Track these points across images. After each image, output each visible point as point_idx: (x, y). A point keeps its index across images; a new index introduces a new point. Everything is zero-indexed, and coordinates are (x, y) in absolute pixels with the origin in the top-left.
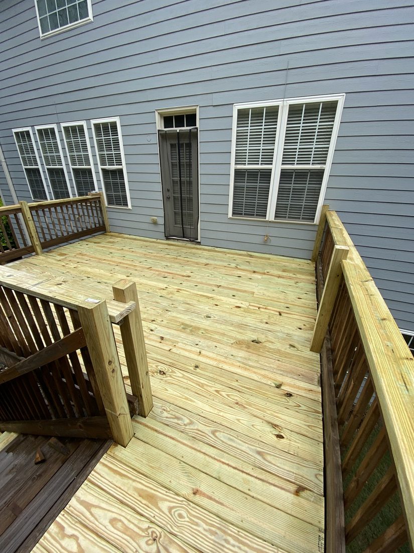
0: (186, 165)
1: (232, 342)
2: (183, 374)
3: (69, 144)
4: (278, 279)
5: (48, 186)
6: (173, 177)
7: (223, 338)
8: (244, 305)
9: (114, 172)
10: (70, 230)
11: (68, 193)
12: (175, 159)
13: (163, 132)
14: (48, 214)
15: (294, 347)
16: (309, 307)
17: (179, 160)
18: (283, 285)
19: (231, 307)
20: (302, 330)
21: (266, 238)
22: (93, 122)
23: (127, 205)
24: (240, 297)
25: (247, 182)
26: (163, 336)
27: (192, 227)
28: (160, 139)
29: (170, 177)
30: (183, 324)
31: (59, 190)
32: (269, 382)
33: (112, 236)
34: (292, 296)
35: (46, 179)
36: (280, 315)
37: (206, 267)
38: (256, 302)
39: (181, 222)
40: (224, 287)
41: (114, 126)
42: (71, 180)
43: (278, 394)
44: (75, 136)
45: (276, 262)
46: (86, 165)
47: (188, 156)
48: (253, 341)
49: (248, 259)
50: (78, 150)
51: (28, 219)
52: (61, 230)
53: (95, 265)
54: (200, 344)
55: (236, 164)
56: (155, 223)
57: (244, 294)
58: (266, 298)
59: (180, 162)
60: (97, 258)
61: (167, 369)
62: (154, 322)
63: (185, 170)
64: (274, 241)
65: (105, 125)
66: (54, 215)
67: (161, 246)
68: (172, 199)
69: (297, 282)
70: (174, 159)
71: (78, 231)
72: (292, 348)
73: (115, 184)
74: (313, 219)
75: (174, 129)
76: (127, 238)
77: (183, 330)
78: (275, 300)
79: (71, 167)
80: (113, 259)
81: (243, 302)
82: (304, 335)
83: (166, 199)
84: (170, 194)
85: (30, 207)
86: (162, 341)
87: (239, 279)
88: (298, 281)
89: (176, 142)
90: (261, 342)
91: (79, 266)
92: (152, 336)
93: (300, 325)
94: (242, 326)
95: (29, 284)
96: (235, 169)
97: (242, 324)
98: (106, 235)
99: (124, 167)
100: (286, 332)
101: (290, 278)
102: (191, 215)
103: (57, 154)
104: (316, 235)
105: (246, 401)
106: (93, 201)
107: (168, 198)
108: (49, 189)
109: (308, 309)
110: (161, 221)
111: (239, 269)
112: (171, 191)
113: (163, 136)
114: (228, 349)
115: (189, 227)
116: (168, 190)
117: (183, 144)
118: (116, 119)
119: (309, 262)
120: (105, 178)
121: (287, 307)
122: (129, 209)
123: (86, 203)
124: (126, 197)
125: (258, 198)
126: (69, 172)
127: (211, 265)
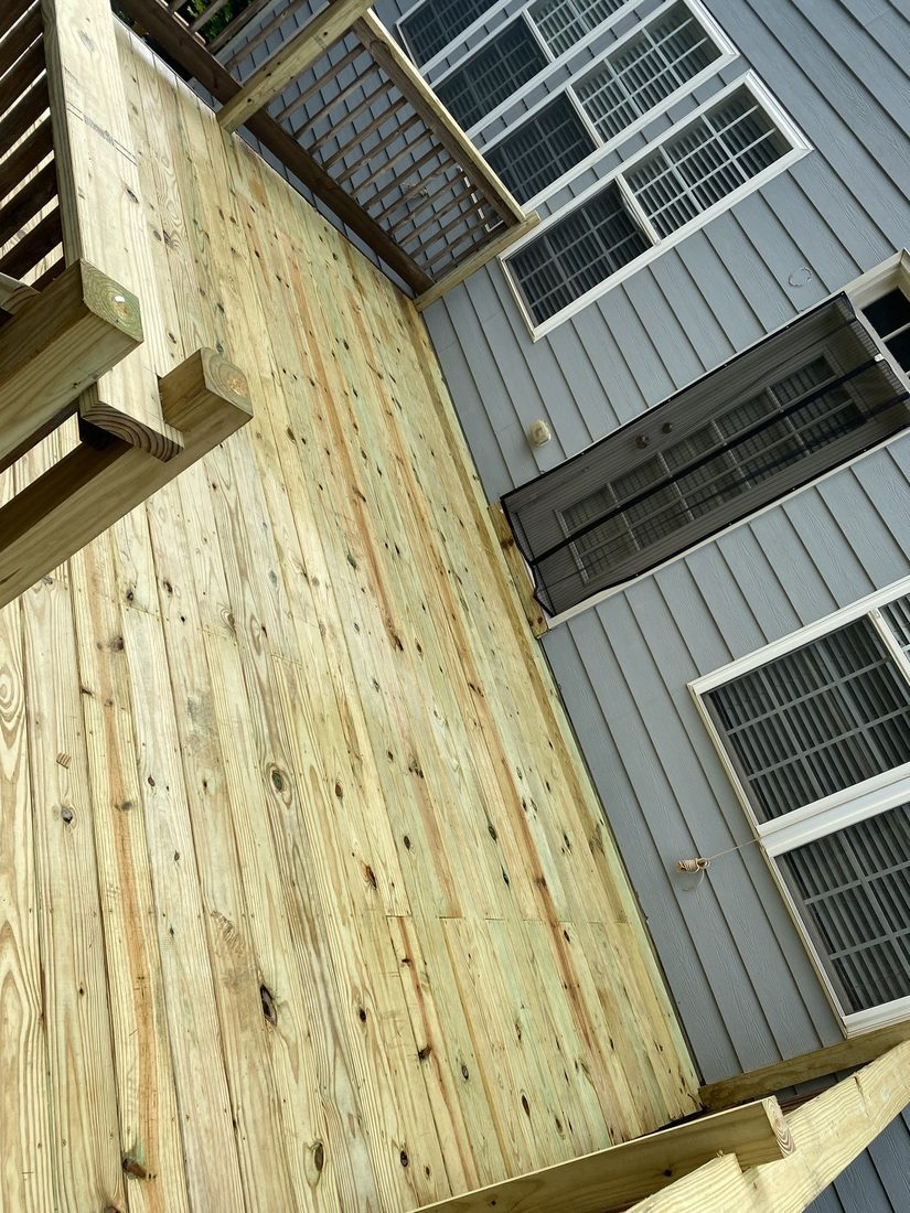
0: (785, 444)
1: (223, 912)
2: (16, 774)
3: (637, 45)
4: (559, 985)
5: (466, 46)
6: (720, 421)
7: (221, 872)
8: (393, 896)
9: (625, 223)
10: (357, 179)
11: (478, 117)
12: (784, 398)
13: (845, 311)
14: (371, 84)
15: (319, 1166)
16: (513, 1162)
17: (788, 412)
18: (547, 1017)
19: (358, 849)
20: (401, 1170)
21: (690, 863)
22: (750, 80)
23: (541, 320)
24: (414, 867)
25: (847, 684)
26: (127, 645)
27: (584, 574)
28: (820, 315)
29: (713, 411)
30: (208, 698)
31: (472, 85)
32: (131, 1122)
33: (410, 322)
34: (522, 1069)
35: (485, 30)
36: (422, 1055)
37: (467, 689)
38: (424, 938)
39: (580, 527)
40: (422, 790)
41: (776, 147)
42: (524, 105)
43: (100, 1180)
44: (671, 50)
45: (623, 951)
46: (598, 127)
47: (817, 434)
48: (264, 989)
49: (580, 839)
50: (633, 80)
51: (320, 33)
52: (340, 150)
53: (275, 310)
54: (161, 792)
55: (886, 609)
56: (530, 443)
57: (434, 879)
58: (461, 971)
59: (780, 416)
60: (303, 310)
61: (12, 708)
62: (164, 593)
63: (762, 448)
64: (696, 903)
65: (761, 121)
66: (379, 106)
67: (461, 501)
68: (643, 456)
69: (586, 1069)
70: (782, 395)
71: (367, 205)
72: (310, 1158)
73: (589, 249)
74: (857, 1006)
75: (880, 342)
76: (429, 378)
77: (182, 709)
78: (473, 1011)
79: (567, 86)
80: (328, 363)
81: (399, 890)
82: (385, 1184)
83: (632, 435)
84: (658, 444)
85: (361, 19)
86: (107, 650)
87: (484, 834)
88: (592, 1070)
89: (839, 373)
90: (274, 1023)
91: (248, 262)
92: (112, 609)
93: (421, 1155)
94: (304, 923)
95: (86, 105)
96: (866, 617)
97: (311, 922)
98: (403, 305)
99: (661, 247)
100: (365, 1106)
101: (588, 1036)
102: (623, 549)
103: (584, 25)
104: (804, 1050)
105: (15, 1060)
106: (494, 205)
107: (640, 443)
108: (457, 54)
109: (498, 1158)
110: (548, 459)
111: (522, 818)
112: (669, 440)
113: (833, 317)
114: (191, 907)
115: (581, 565)
116: (666, 428)
117: (846, 396)
118: (800, 146)
119: (694, 1083)
120: (590, 205)
121: (464, 1068)
122: (530, 336)
123: (474, 188)
124: (566, 305)
125: (816, 753)
126: (545, 88)
127: (483, 705)
